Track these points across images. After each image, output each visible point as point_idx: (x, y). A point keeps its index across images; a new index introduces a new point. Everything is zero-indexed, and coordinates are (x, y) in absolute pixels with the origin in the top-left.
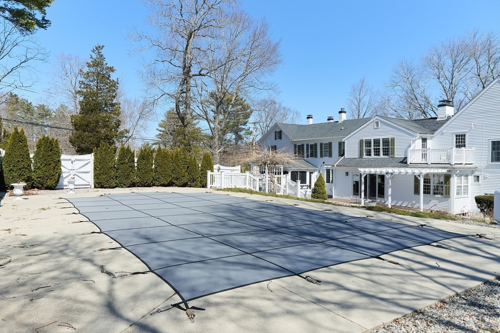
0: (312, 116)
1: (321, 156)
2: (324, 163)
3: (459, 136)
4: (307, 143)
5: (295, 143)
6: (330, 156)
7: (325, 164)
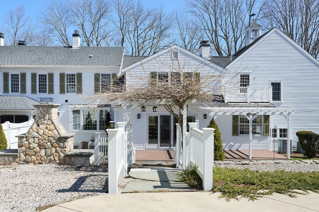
0: (4, 35)
1: (62, 91)
2: (67, 101)
3: (244, 76)
4: (33, 72)
5: (6, 71)
6: (80, 91)
7: (69, 102)
